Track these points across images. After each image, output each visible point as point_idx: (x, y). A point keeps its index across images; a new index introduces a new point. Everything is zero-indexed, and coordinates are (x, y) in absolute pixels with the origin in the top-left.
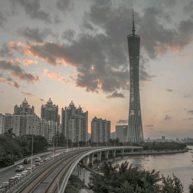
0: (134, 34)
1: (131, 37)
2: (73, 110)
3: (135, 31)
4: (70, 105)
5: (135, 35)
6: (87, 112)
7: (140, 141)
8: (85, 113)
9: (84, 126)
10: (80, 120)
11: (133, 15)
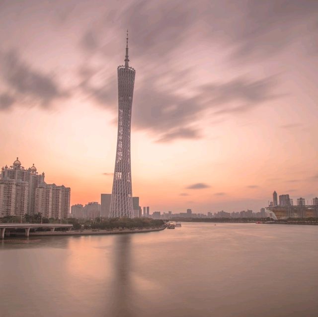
0: (127, 65)
1: (122, 69)
2: (17, 171)
3: (129, 61)
4: (14, 164)
5: (130, 66)
6: (43, 174)
7: (124, 215)
8: (40, 176)
9: (22, 194)
10: (14, 186)
11: (127, 39)
